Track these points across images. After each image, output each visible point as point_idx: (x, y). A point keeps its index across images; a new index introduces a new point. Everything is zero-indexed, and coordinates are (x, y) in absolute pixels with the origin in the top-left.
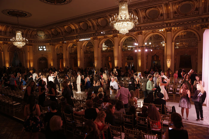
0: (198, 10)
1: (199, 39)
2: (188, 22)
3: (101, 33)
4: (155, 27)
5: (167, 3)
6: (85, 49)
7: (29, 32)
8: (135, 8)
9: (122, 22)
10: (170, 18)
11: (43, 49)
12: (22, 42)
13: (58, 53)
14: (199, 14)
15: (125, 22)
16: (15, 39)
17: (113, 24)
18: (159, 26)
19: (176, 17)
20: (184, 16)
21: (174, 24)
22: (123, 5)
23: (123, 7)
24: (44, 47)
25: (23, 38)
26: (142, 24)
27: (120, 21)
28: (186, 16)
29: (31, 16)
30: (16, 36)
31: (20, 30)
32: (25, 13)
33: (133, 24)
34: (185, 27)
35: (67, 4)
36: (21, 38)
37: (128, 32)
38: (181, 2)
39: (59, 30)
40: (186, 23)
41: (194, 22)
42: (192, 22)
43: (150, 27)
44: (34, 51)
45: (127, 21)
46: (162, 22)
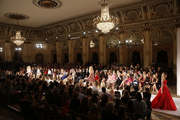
0: (172, 12)
1: (174, 37)
2: (164, 23)
3: (88, 33)
4: (135, 27)
5: (145, 6)
6: (75, 46)
7: (28, 32)
8: (117, 11)
9: (103, 23)
10: (148, 18)
11: (40, 46)
12: (21, 40)
13: (52, 50)
14: (173, 15)
15: (106, 23)
16: (15, 38)
17: (96, 25)
18: (139, 26)
19: (153, 18)
20: (160, 17)
21: (152, 24)
22: (105, 8)
23: (105, 10)
24: (41, 45)
25: (22, 37)
26: (123, 24)
27: (101, 22)
28: (161, 17)
29: (29, 18)
30: (16, 35)
31: (19, 31)
32: (23, 16)
33: (113, 24)
34: (161, 27)
35: (58, 8)
36: (20, 37)
37: (109, 31)
38: (158, 5)
39: (53, 30)
40: (162, 23)
41: (169, 22)
42: (168, 22)
43: (131, 27)
44: (32, 47)
45: (108, 21)
46: (141, 22)
